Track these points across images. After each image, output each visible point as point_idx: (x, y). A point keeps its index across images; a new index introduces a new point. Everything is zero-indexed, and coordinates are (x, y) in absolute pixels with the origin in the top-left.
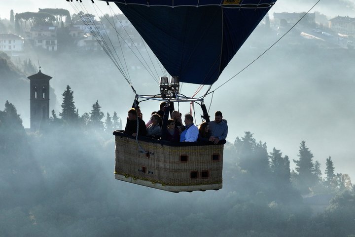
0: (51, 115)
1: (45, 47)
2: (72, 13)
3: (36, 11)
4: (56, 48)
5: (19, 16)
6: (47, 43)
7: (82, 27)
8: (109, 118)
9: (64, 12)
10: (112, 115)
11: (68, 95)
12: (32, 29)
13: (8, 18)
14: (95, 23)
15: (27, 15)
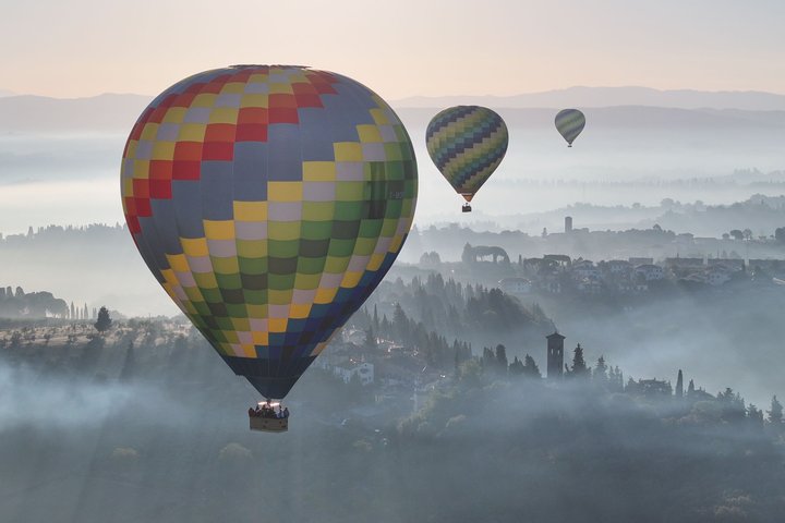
0: (565, 370)
1: (549, 289)
2: (572, 260)
3: (542, 257)
4: (559, 290)
5: (526, 261)
6: (552, 285)
7: (581, 272)
8: (612, 370)
9: (566, 258)
10: (614, 368)
11: (579, 352)
12: (538, 273)
13: (517, 261)
14: (593, 268)
15: (534, 261)
